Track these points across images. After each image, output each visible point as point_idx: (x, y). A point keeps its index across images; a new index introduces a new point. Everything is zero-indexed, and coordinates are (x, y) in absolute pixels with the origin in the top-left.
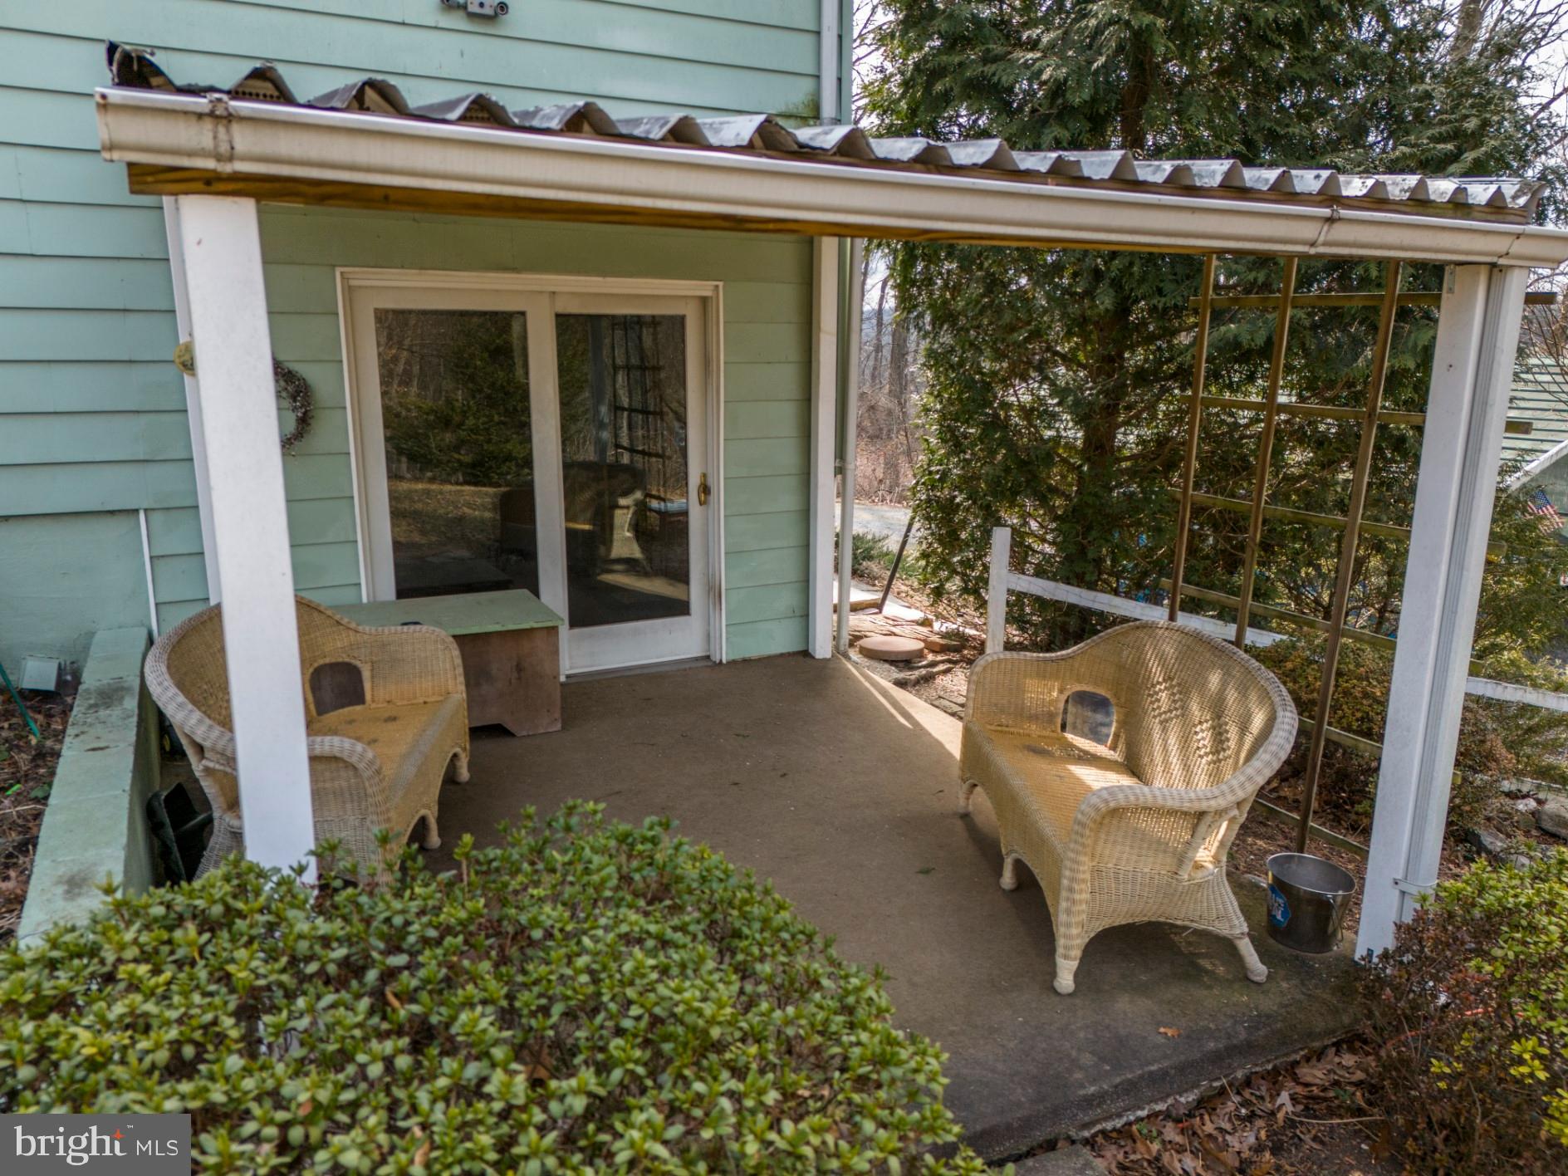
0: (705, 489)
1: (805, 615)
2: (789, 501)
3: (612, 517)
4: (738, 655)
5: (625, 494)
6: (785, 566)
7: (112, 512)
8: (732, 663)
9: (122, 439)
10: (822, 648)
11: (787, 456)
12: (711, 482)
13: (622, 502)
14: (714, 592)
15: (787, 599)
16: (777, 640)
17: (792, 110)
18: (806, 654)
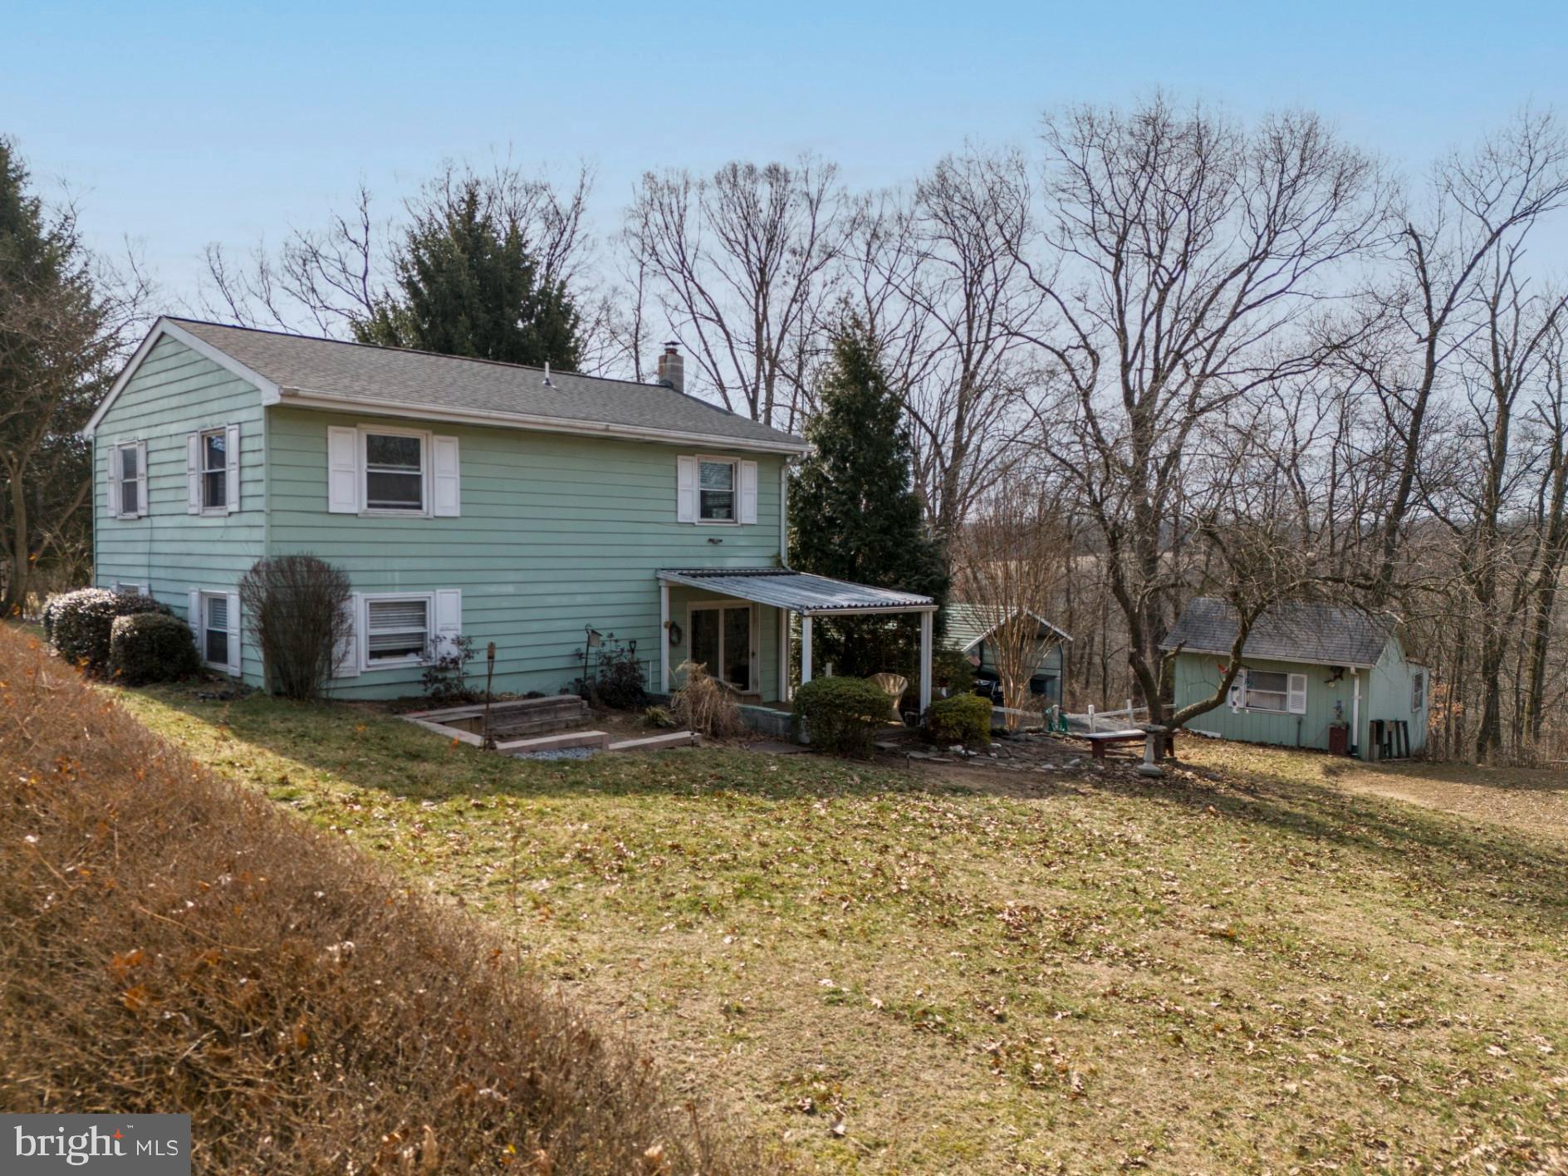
0: (754, 654)
1: (777, 690)
11: (773, 644)
12: (756, 652)
17: (774, 556)
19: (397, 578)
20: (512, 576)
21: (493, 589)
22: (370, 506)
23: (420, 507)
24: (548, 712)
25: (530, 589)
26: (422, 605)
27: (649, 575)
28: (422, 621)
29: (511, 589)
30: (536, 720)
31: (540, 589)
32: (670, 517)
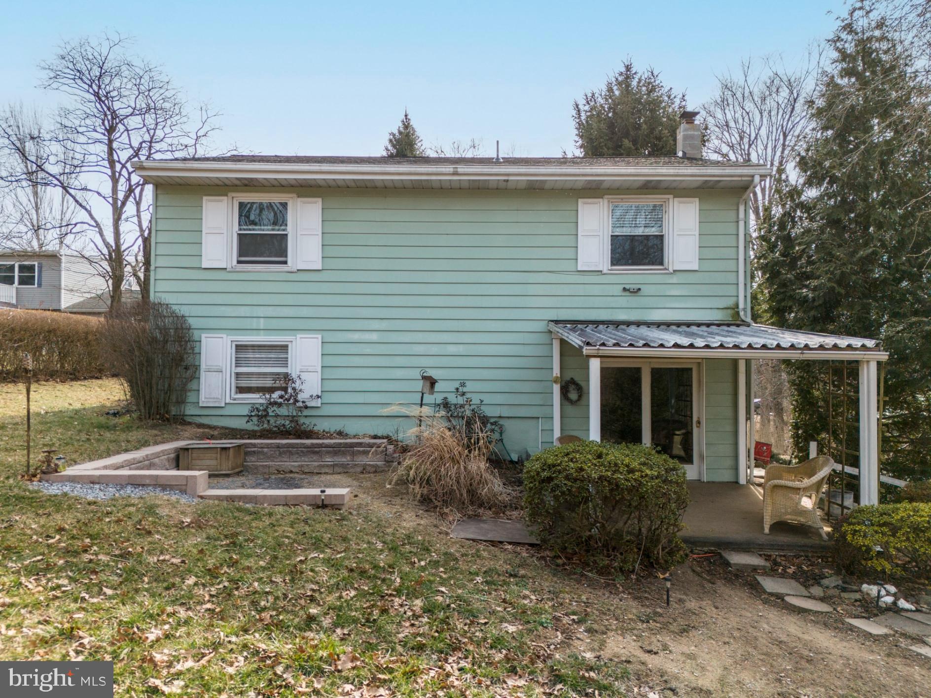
0: (699, 422)
1: (736, 468)
2: (729, 428)
3: (673, 438)
4: (710, 480)
5: (679, 430)
6: (728, 450)
7: (533, 418)
8: (708, 482)
9: (537, 400)
10: (742, 481)
11: (729, 413)
12: (701, 420)
13: (677, 433)
14: (701, 457)
15: (729, 462)
16: (726, 476)
17: (729, 306)
18: (737, 483)
19: (262, 323)
20: (376, 325)
21: (356, 336)
22: (239, 262)
23: (285, 263)
24: (344, 454)
25: (394, 337)
26: (284, 348)
27: (541, 326)
28: (285, 362)
29: (374, 337)
30: (329, 460)
31: (407, 337)
32: (568, 266)
